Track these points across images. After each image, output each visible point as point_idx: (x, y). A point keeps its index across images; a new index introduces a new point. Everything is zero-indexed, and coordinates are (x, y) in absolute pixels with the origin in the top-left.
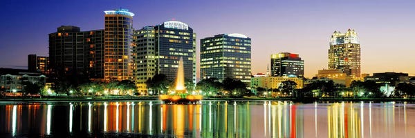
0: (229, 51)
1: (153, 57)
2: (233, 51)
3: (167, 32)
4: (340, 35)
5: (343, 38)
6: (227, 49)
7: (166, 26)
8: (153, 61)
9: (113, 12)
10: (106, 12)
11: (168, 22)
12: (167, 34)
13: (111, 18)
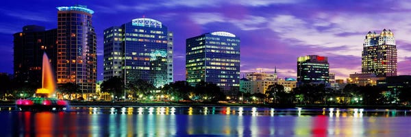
0: (213, 51)
1: (120, 58)
2: (217, 51)
3: (136, 30)
4: (375, 36)
5: (377, 38)
6: (211, 49)
7: (134, 24)
8: (121, 63)
9: (67, 8)
10: (60, 8)
11: (137, 20)
12: (136, 33)
13: (64, 15)
